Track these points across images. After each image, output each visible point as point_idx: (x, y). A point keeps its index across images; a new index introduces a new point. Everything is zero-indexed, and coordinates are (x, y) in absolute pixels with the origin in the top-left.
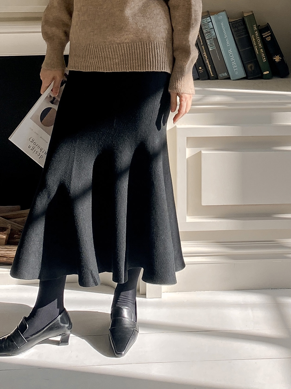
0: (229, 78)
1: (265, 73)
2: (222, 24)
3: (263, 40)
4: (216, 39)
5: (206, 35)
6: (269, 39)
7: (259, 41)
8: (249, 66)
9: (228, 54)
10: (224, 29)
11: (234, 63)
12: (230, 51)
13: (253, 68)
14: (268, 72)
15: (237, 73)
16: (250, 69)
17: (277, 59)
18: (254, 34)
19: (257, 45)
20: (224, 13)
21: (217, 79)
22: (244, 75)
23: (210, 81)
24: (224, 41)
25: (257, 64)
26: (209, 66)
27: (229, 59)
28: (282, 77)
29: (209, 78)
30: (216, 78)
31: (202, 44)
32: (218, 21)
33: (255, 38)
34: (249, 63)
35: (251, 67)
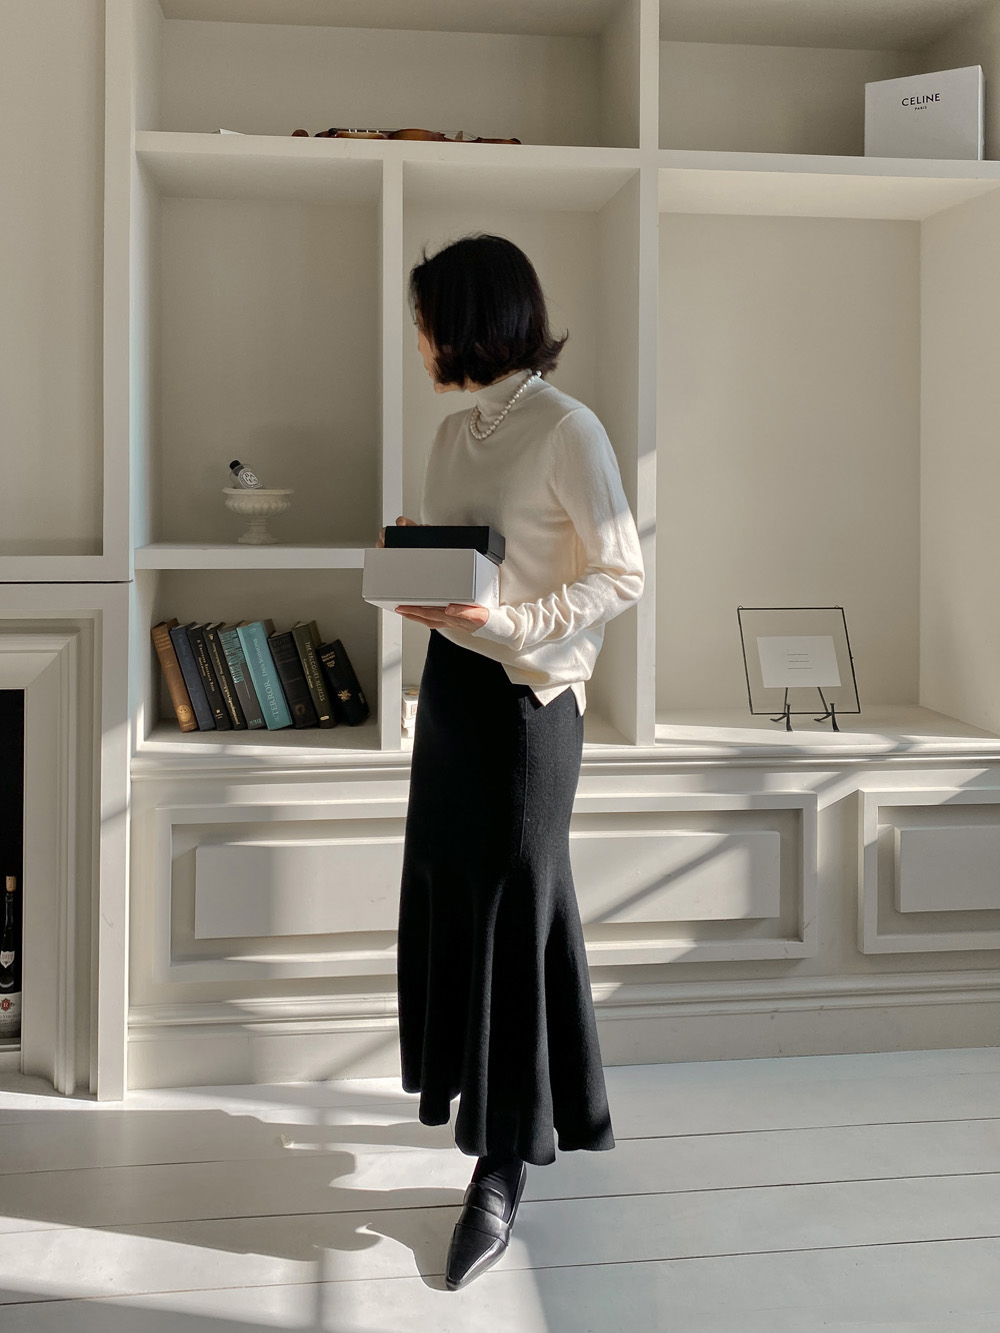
0: (264, 727)
1: (323, 718)
2: (255, 641)
3: (322, 666)
4: (245, 666)
5: (228, 659)
6: (331, 664)
7: (314, 667)
8: (297, 707)
9: (262, 688)
10: (258, 649)
11: (273, 703)
12: (268, 685)
13: (303, 711)
14: (327, 717)
15: (277, 719)
16: (298, 713)
17: (344, 696)
18: (307, 657)
19: (311, 674)
20: (258, 624)
21: (246, 728)
22: (288, 722)
23: (232, 732)
24: (257, 668)
25: (310, 704)
26: (233, 708)
27: (265, 695)
28: (352, 725)
29: (231, 727)
30: (244, 726)
31: (222, 673)
32: (249, 638)
33: (308, 663)
34: (296, 703)
35: (300, 709)
